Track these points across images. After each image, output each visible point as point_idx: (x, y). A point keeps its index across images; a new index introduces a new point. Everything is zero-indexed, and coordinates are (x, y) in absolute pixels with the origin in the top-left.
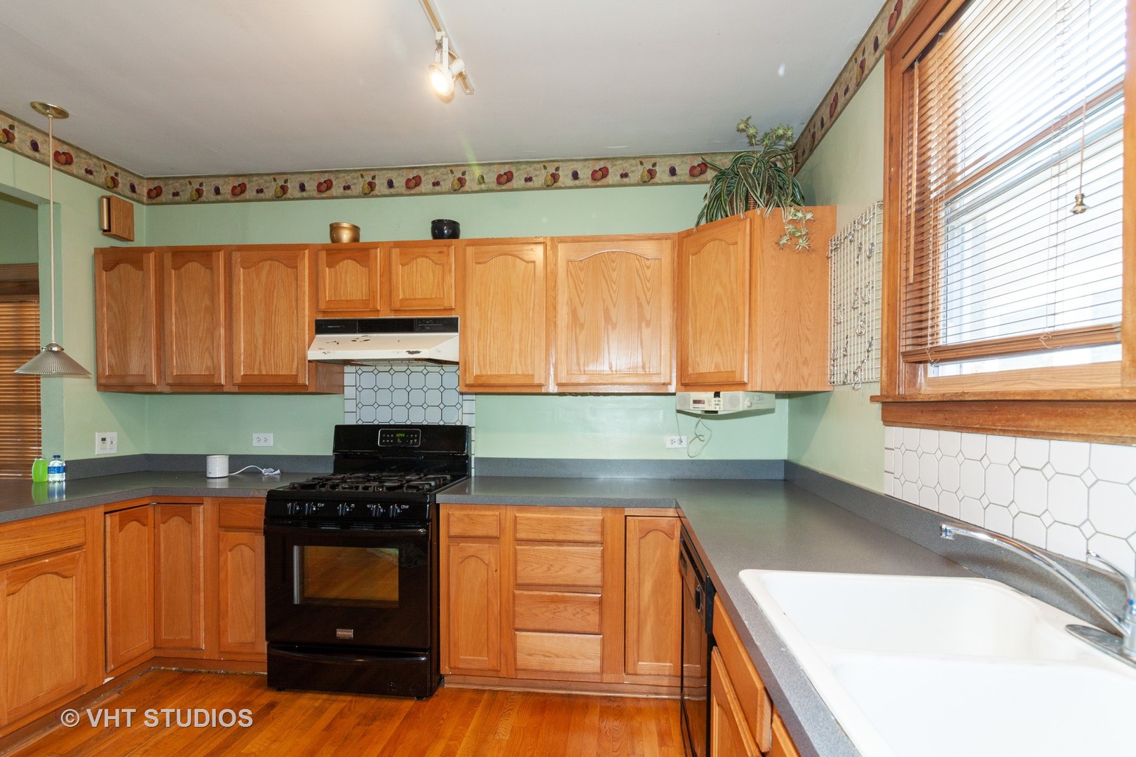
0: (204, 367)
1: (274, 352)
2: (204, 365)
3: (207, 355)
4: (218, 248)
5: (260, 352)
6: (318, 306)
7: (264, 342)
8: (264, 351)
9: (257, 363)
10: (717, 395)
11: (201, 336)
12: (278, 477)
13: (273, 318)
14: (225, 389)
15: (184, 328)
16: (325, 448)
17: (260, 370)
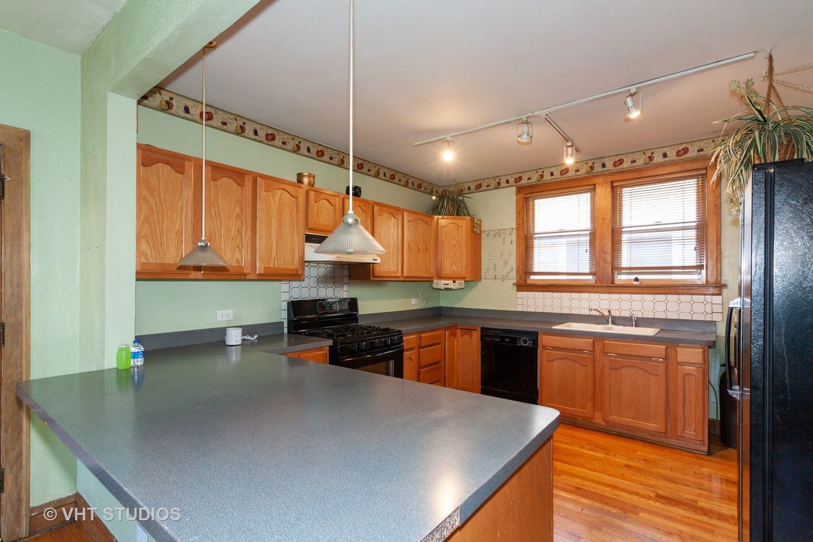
0: (235, 260)
1: (283, 252)
2: (235, 258)
3: (237, 251)
4: (249, 173)
5: (274, 251)
6: (307, 226)
7: (277, 244)
8: (277, 251)
9: (272, 260)
10: (454, 282)
11: (232, 235)
12: (256, 341)
13: (283, 229)
14: (248, 277)
15: (219, 228)
16: (283, 316)
17: (274, 264)
